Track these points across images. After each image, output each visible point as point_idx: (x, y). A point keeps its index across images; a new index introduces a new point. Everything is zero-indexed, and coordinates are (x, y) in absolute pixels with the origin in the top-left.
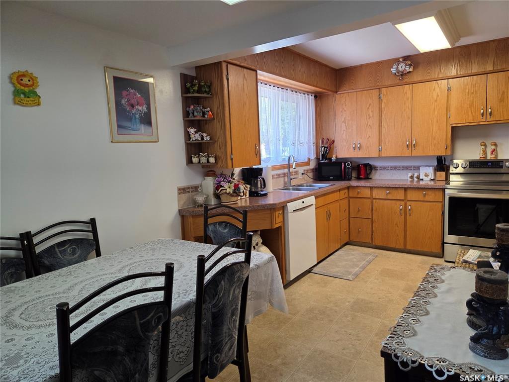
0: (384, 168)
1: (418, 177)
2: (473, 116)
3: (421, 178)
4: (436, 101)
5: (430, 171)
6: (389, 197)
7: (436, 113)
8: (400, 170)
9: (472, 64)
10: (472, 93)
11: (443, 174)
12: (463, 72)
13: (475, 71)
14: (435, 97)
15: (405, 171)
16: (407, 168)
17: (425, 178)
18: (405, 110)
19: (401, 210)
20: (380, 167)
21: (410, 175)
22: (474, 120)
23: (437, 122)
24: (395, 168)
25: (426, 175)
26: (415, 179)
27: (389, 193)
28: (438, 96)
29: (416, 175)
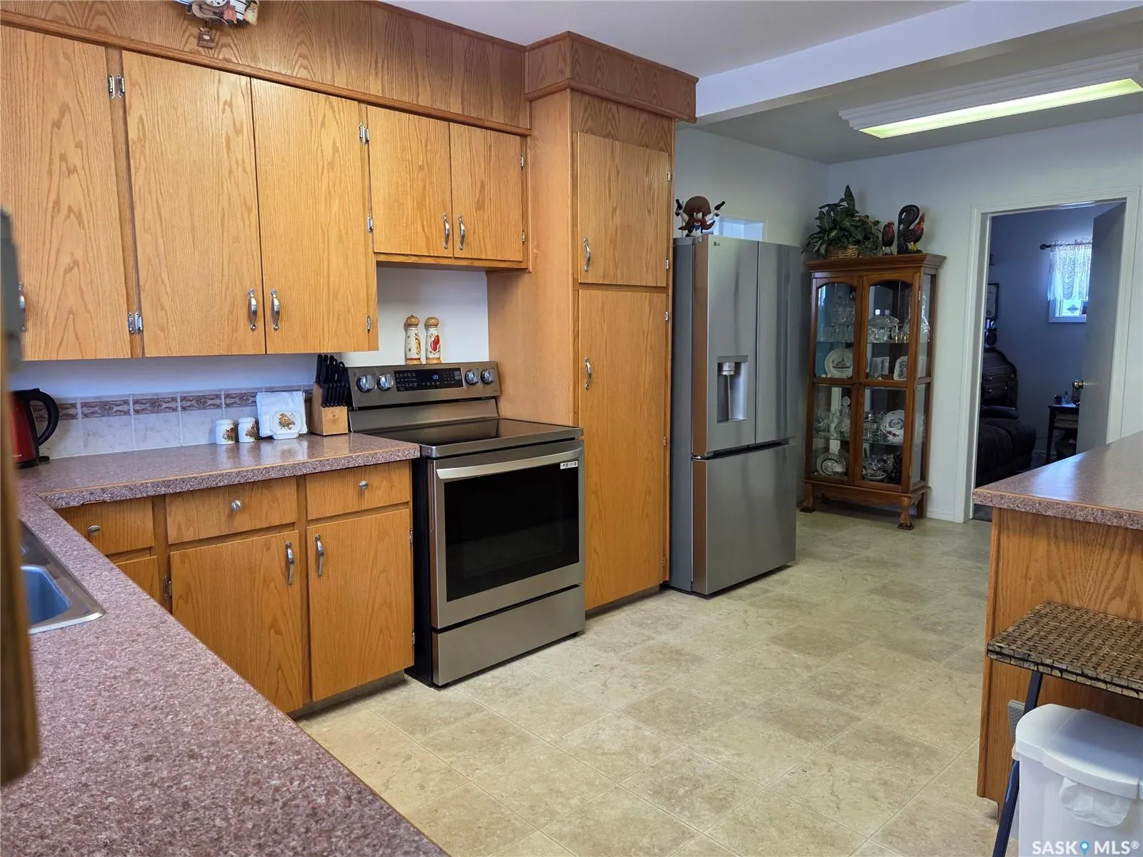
0: (105, 408)
1: (256, 432)
2: (427, 238)
3: (265, 432)
4: (331, 165)
5: (295, 405)
6: (242, 523)
7: (335, 207)
8: (175, 410)
9: (417, 77)
10: (421, 168)
11: (341, 412)
12: (397, 94)
13: (424, 101)
14: (328, 151)
15: (196, 416)
16: (200, 402)
17: (281, 433)
18: (231, 172)
19: (289, 563)
20: (85, 405)
21: (225, 425)
22: (428, 251)
23: (340, 239)
24: (154, 404)
25: (286, 423)
26: (246, 440)
27: (245, 507)
28: (335, 150)
29: (246, 425)
